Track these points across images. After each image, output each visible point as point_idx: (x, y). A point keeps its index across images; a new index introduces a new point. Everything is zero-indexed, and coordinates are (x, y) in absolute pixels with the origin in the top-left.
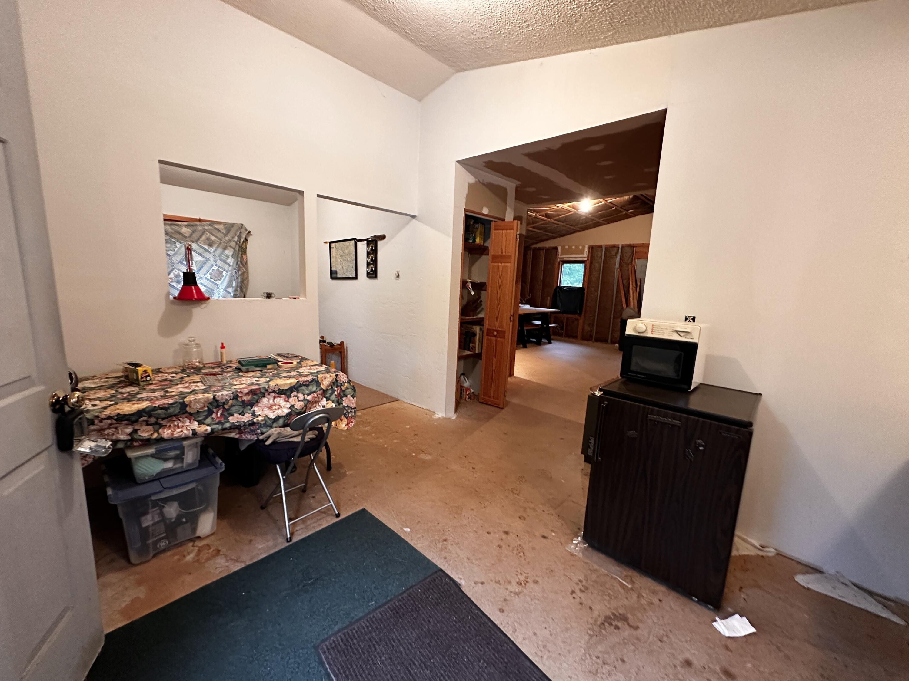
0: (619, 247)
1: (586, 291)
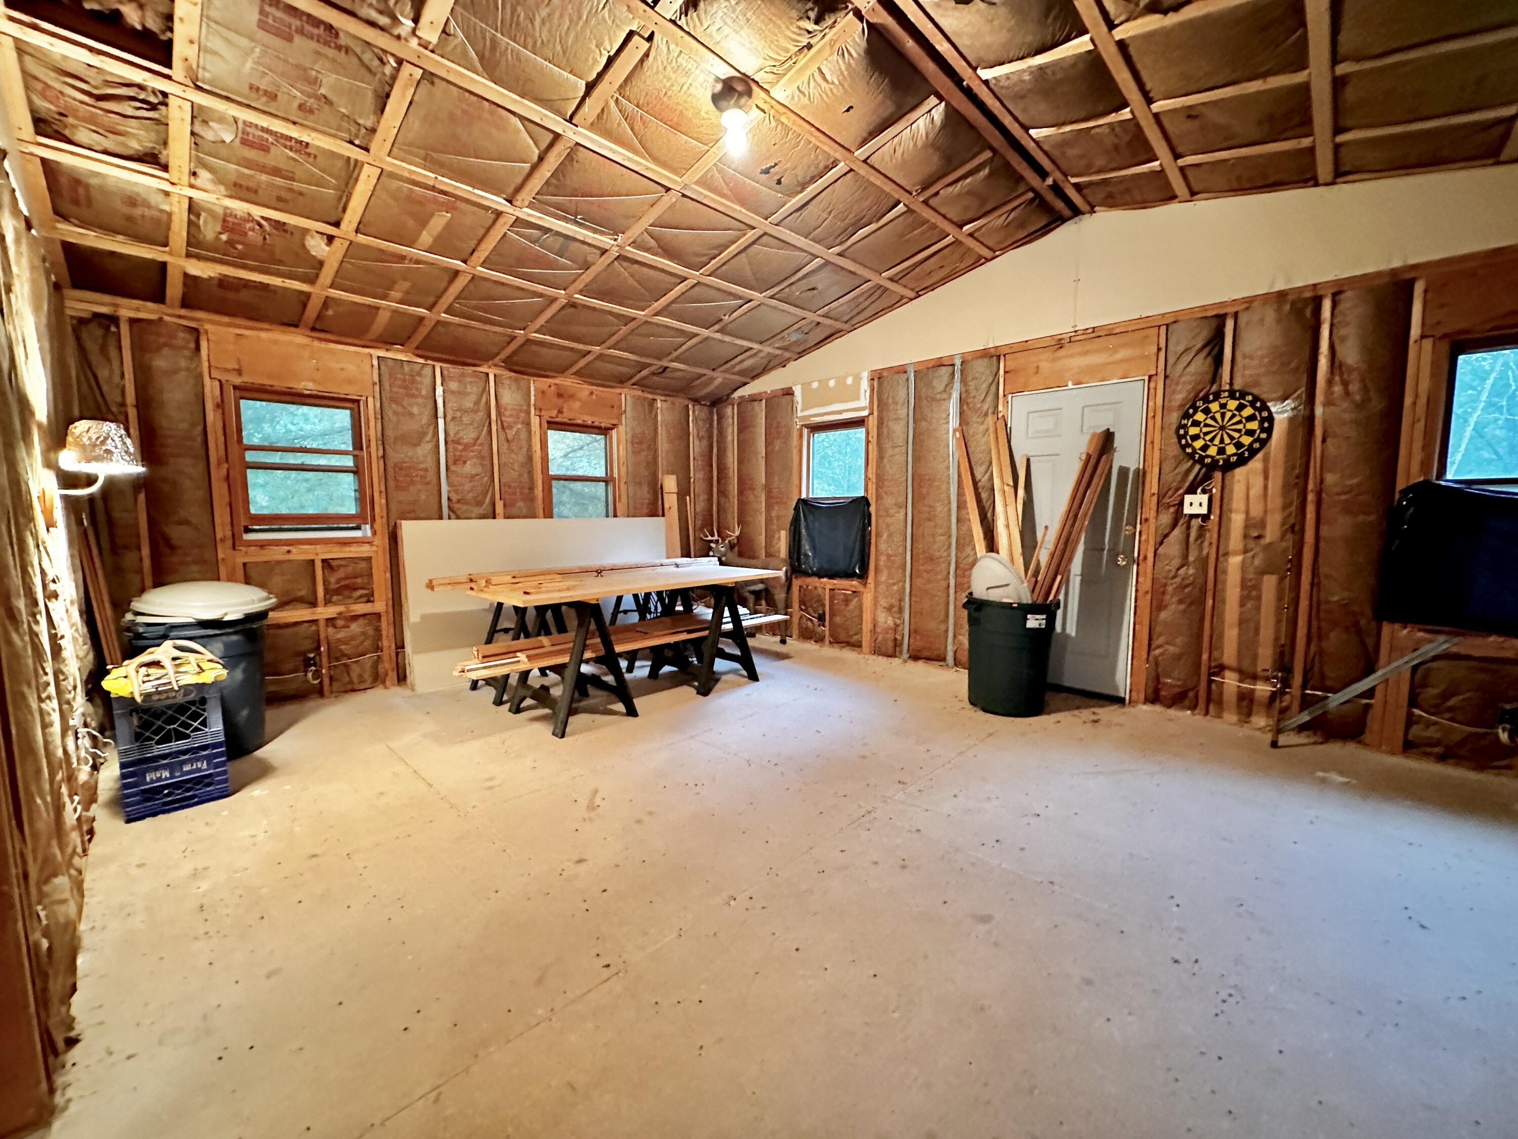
0: (953, 365)
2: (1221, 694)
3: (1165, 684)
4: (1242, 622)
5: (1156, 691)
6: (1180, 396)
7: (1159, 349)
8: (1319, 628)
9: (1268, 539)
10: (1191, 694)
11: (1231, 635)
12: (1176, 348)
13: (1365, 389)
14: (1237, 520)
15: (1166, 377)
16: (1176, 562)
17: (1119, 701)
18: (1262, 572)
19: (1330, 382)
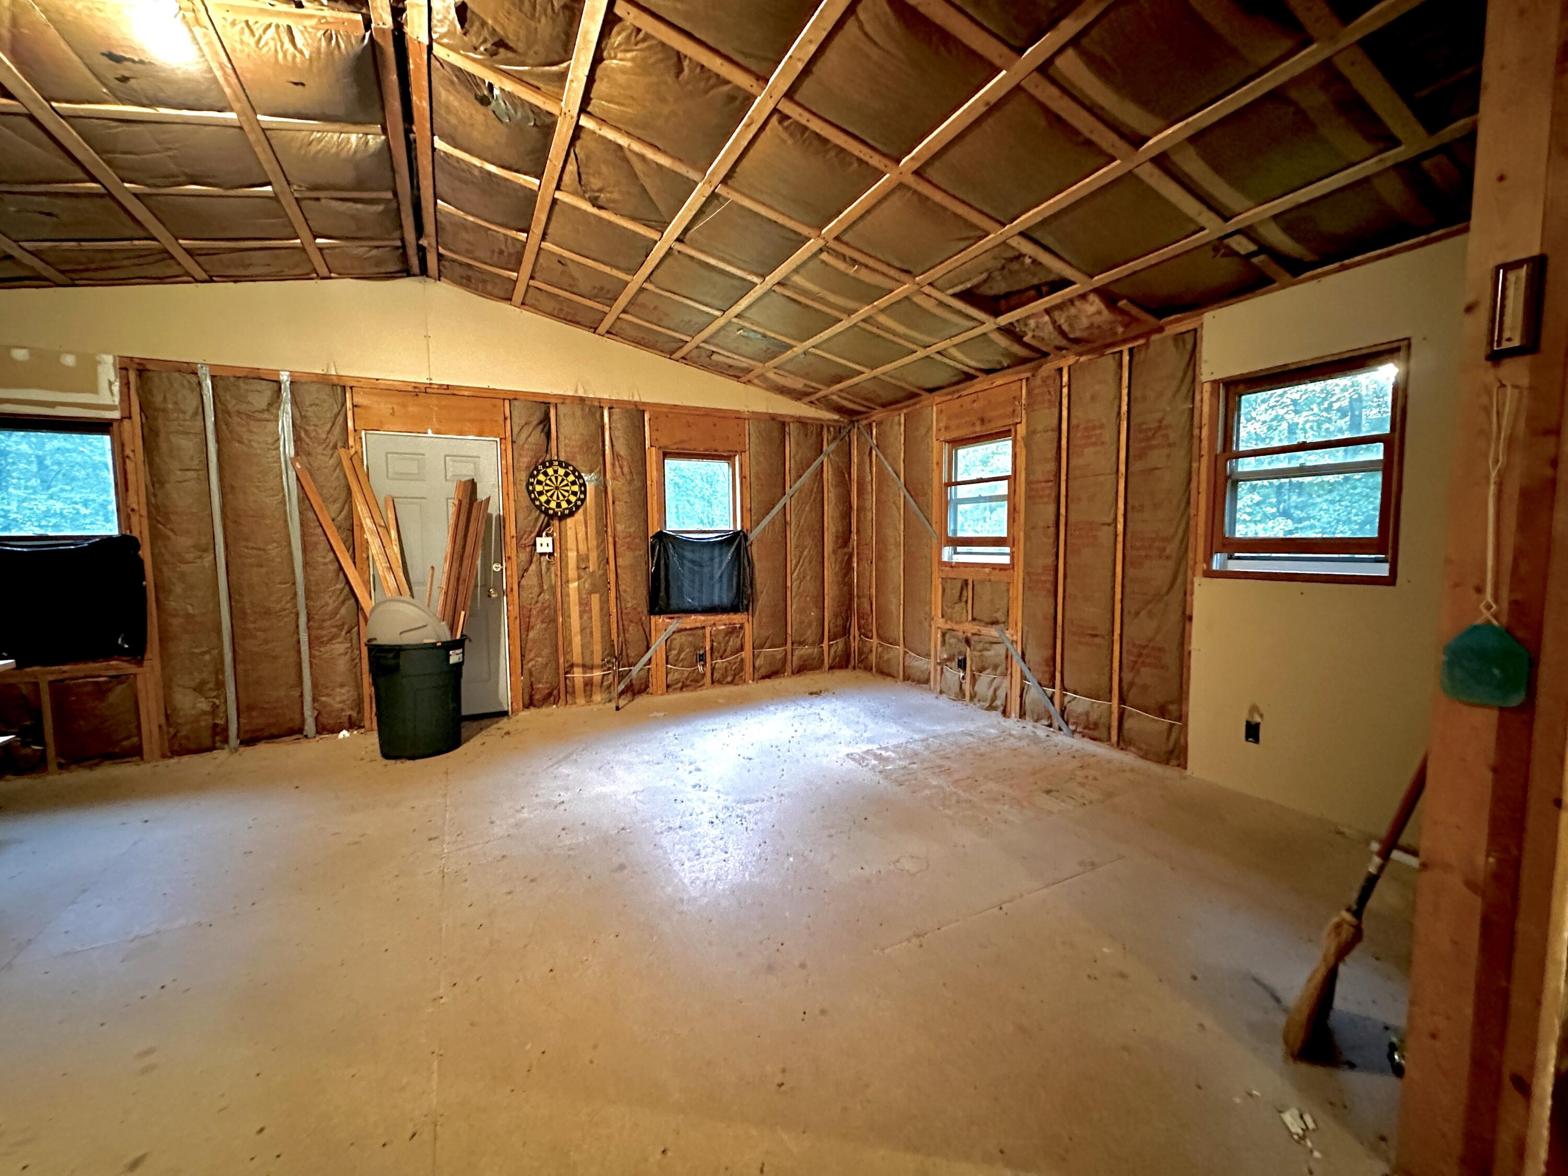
0: (279, 383)
1: (145, 553)
2: (574, 686)
3: (538, 689)
4: (582, 630)
5: (531, 697)
6: (525, 461)
7: (505, 419)
8: (623, 625)
9: (591, 570)
10: (555, 692)
11: (577, 640)
12: (518, 420)
13: (631, 473)
14: (572, 555)
15: (513, 442)
16: (536, 590)
17: (504, 714)
18: (590, 593)
19: (613, 465)
